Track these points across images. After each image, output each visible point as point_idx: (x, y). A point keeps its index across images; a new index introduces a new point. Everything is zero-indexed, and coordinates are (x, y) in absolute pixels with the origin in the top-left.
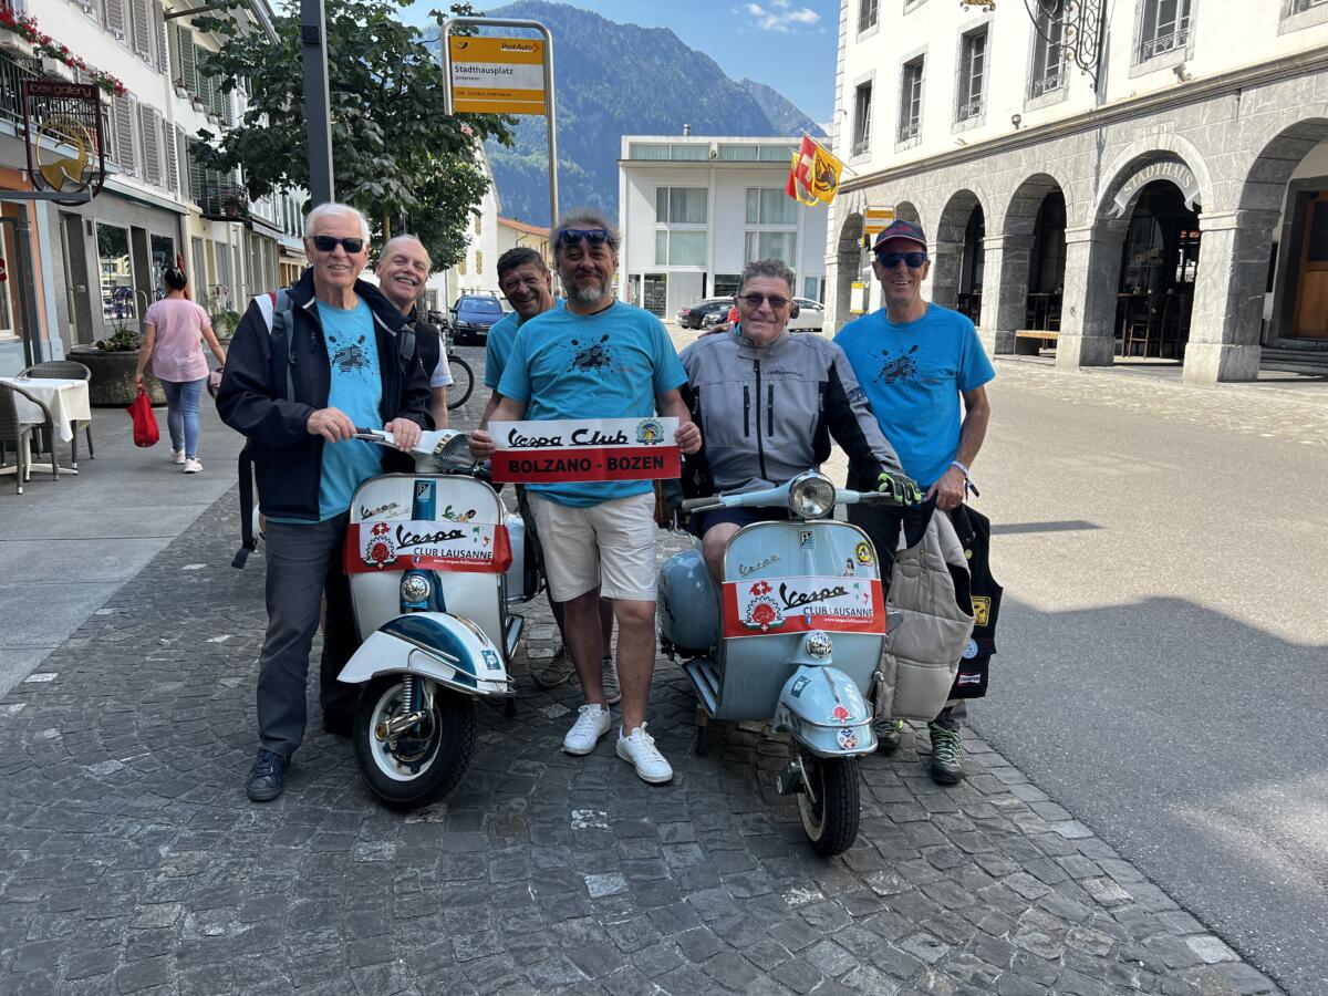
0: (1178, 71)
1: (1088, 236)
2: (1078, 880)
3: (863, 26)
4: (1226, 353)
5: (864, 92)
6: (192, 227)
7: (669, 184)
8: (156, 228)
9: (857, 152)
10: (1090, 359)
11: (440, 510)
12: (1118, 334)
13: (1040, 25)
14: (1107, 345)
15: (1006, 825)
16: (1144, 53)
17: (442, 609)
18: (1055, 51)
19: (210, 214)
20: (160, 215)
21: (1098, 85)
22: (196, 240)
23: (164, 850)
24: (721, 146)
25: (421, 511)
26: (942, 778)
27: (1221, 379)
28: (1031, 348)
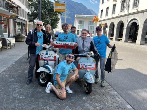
0: (137, 10)
1: (126, 28)
2: (115, 98)
3: (102, 3)
4: (141, 42)
5: (102, 11)
6: (28, 23)
7: (80, 20)
8: (24, 23)
9: (101, 17)
10: (125, 42)
11: (49, 54)
12: (129, 39)
13: (122, 4)
14: (128, 40)
15: (108, 92)
16: (133, 8)
17: (48, 65)
18: (123, 7)
19: (30, 21)
20: (24, 21)
21: (128, 11)
22: (28, 24)
23: (17, 89)
24: (86, 16)
25: (46, 54)
26: (102, 86)
27: (140, 44)
28: (119, 40)
